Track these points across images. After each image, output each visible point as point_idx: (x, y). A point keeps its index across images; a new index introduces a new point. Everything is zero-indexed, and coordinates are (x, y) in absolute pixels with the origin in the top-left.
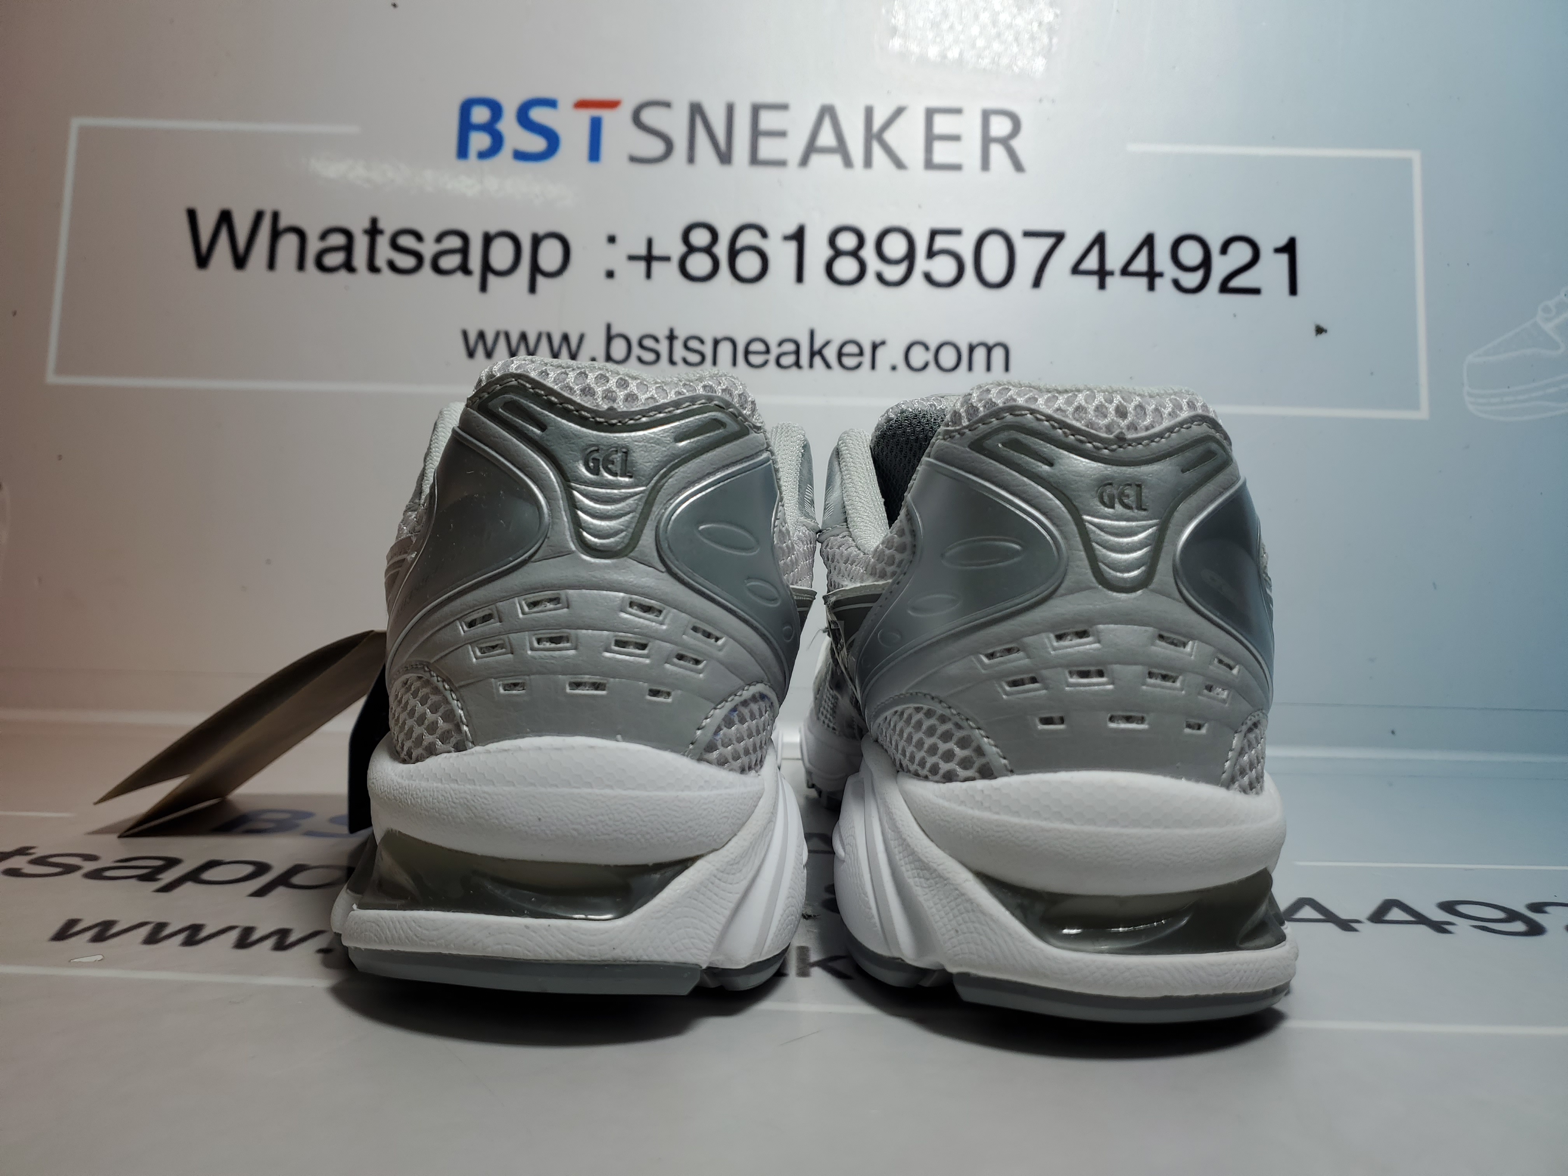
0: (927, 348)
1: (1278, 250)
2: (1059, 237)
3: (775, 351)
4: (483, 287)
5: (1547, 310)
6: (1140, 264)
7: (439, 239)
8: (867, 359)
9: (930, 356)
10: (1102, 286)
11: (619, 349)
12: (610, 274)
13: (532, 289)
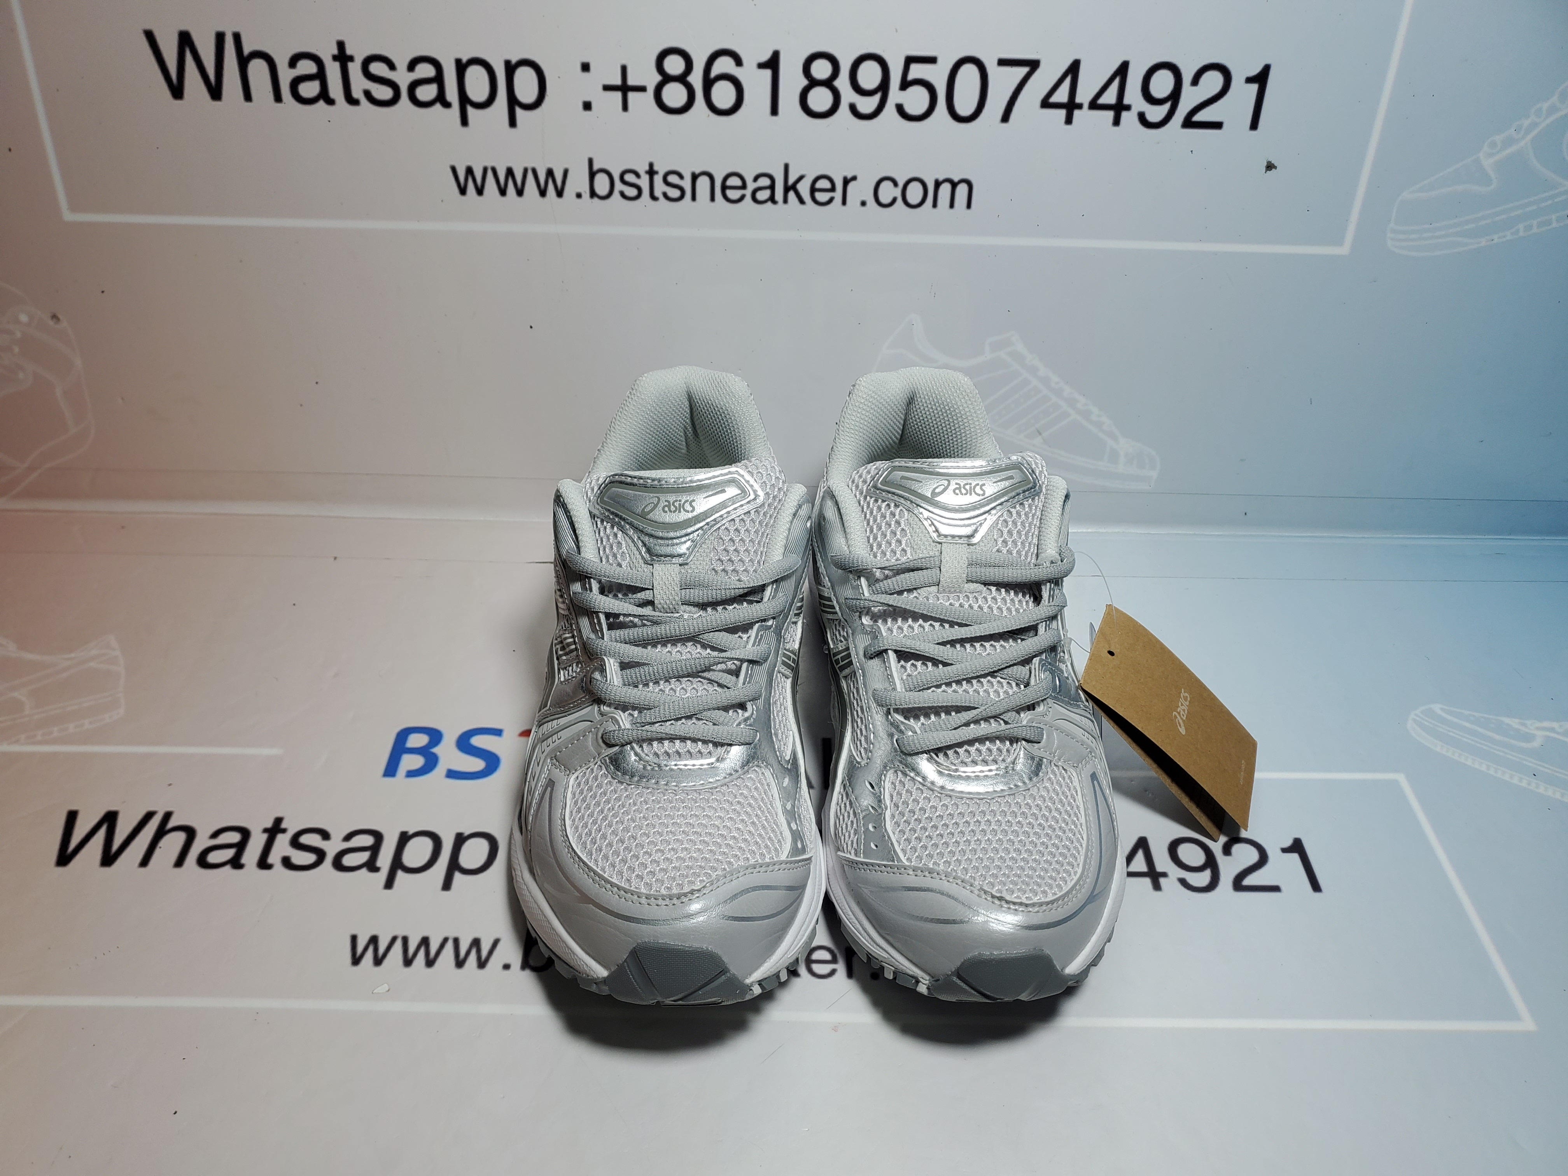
0: (896, 184)
1: (1249, 80)
2: (1033, 65)
3: (751, 186)
4: (464, 122)
5: (1493, 145)
6: (1110, 97)
7: (411, 66)
8: (838, 194)
9: (898, 192)
10: (1069, 120)
11: (602, 184)
12: (587, 106)
13: (513, 123)
